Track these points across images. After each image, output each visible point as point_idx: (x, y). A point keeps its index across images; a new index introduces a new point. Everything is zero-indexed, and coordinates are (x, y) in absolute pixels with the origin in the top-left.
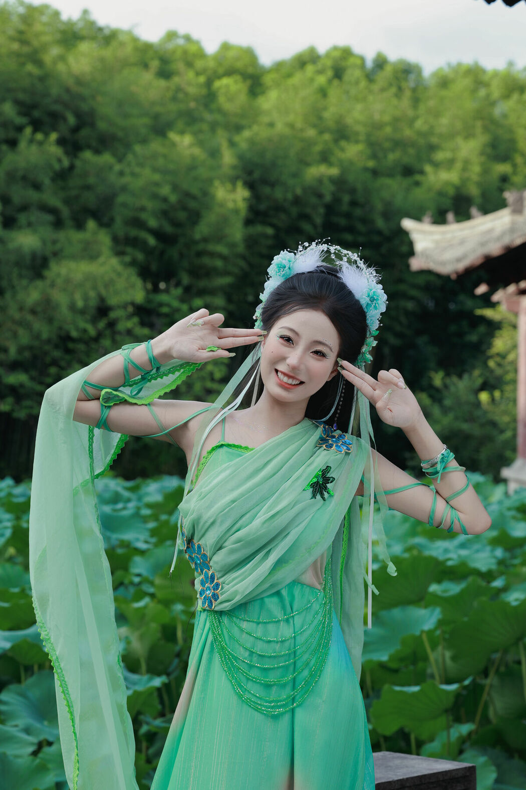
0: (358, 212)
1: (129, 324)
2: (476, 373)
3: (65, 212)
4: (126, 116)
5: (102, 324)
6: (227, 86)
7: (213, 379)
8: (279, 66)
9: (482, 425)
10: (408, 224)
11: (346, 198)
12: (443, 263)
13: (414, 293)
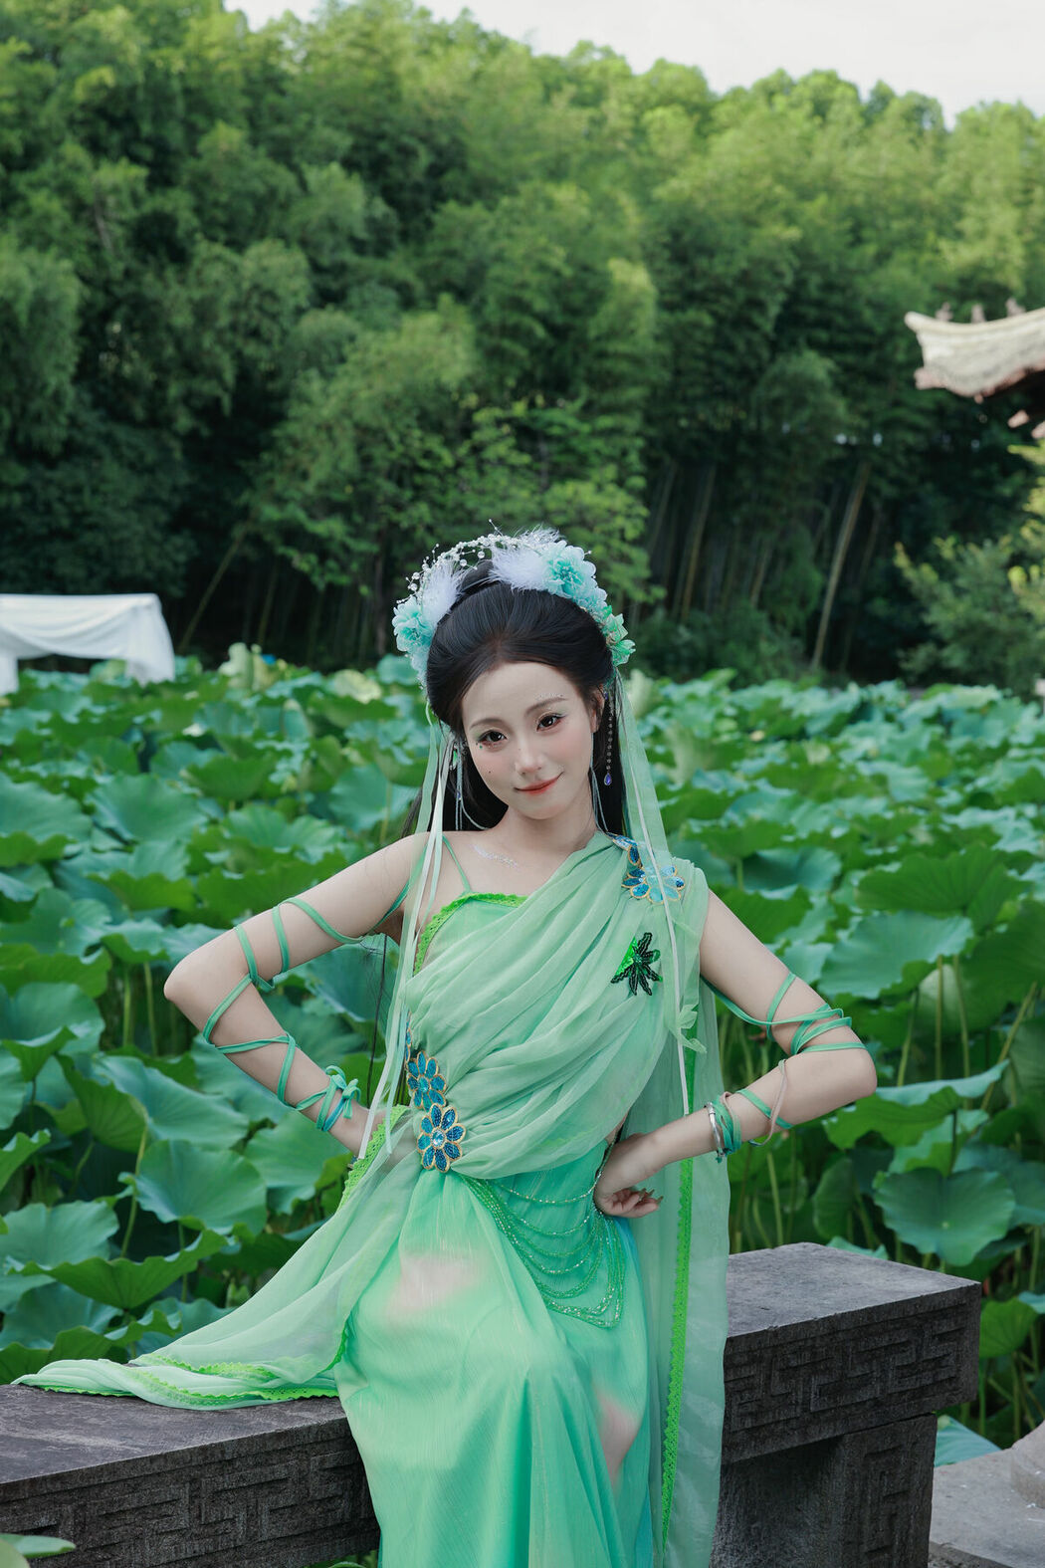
0: (836, 299)
1: (502, 449)
2: (1005, 540)
3: (419, 288)
4: (506, 153)
5: (463, 450)
6: (662, 119)
7: (623, 539)
8: (736, 94)
9: (1012, 617)
10: (914, 320)
11: (815, 280)
12: (965, 379)
13: (918, 419)
